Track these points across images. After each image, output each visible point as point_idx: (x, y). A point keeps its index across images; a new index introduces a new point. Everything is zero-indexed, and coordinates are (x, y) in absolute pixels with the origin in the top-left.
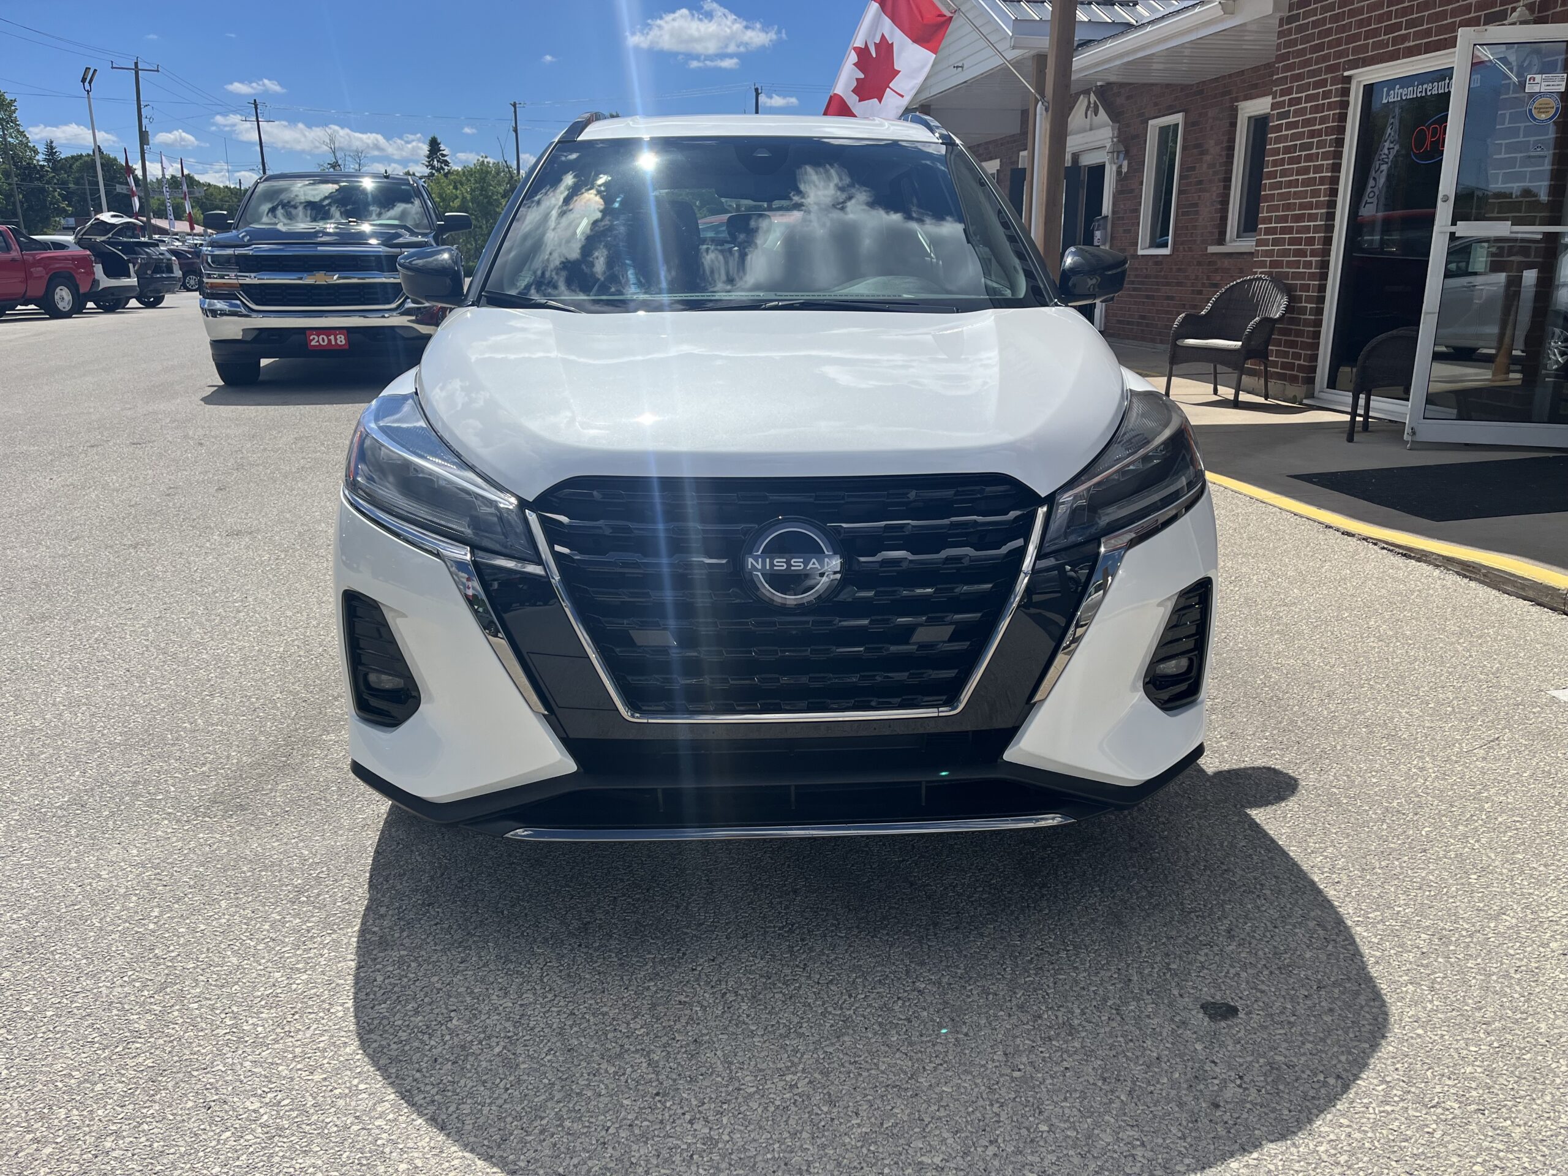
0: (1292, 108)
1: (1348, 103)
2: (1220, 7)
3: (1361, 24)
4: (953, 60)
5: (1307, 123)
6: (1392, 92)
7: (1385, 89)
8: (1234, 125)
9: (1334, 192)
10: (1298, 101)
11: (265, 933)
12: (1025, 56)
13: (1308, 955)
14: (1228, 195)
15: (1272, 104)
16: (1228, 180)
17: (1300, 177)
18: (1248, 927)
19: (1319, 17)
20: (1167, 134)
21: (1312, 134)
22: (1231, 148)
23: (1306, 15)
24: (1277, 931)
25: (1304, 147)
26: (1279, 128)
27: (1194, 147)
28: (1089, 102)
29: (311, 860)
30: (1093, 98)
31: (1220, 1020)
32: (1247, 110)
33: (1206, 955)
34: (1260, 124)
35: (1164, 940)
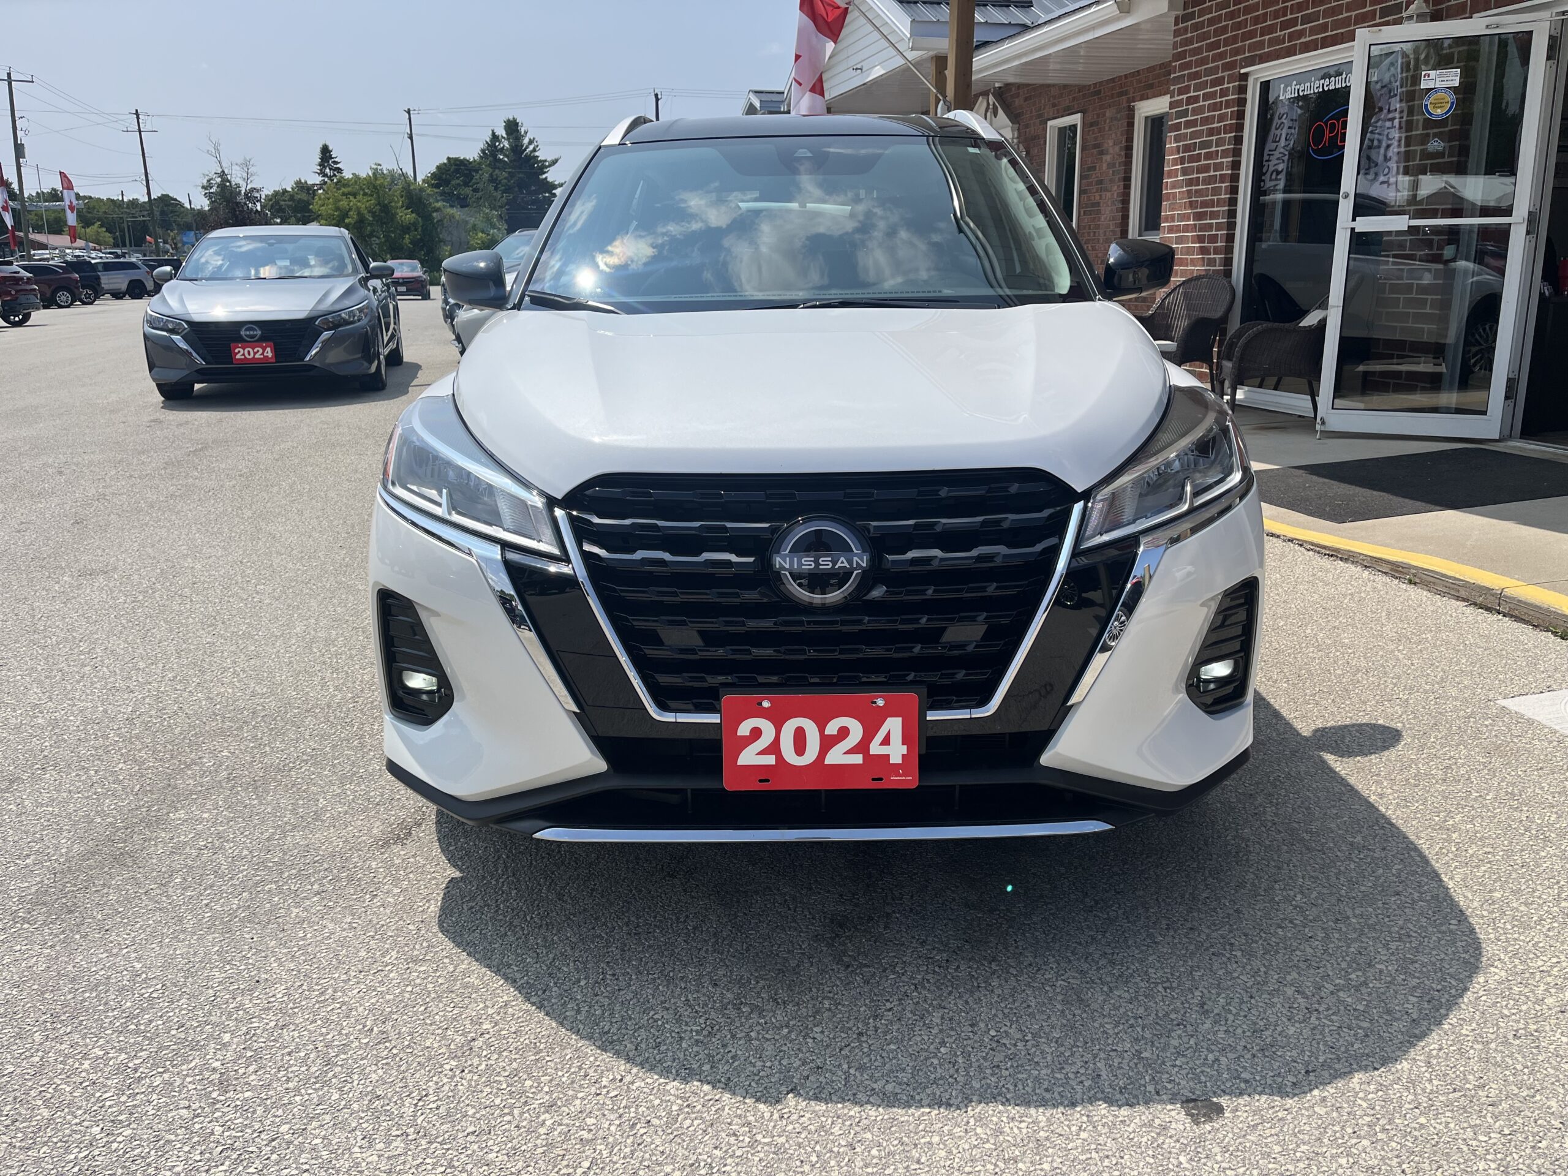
0: (1190, 107)
1: (1245, 100)
2: (1116, 6)
3: (1256, 20)
4: (854, 61)
5: (1206, 121)
6: (1289, 88)
7: (1282, 86)
8: (1131, 125)
9: (1234, 190)
10: (1196, 99)
11: (83, 1074)
12: (924, 57)
13: (1291, 1031)
14: (1128, 195)
15: (1171, 103)
16: (1127, 179)
17: (1201, 176)
18: (1222, 1001)
19: (1214, 14)
20: (1067, 135)
21: (1211, 132)
22: (1129, 149)
23: (1202, 13)
24: (1253, 1001)
25: (1205, 145)
26: (1177, 127)
27: (1093, 148)
28: (988, 104)
29: (144, 976)
30: (991, 99)
31: (1204, 1123)
32: (1145, 110)
33: (1180, 1037)
34: (1157, 124)
35: (1132, 1021)
